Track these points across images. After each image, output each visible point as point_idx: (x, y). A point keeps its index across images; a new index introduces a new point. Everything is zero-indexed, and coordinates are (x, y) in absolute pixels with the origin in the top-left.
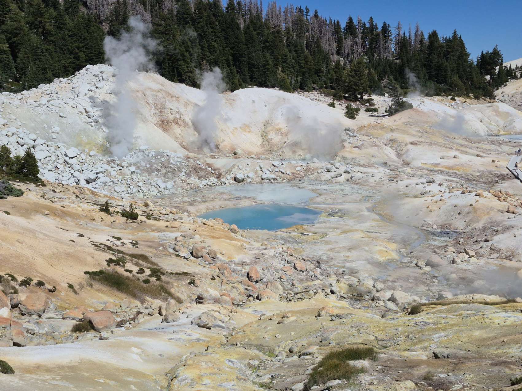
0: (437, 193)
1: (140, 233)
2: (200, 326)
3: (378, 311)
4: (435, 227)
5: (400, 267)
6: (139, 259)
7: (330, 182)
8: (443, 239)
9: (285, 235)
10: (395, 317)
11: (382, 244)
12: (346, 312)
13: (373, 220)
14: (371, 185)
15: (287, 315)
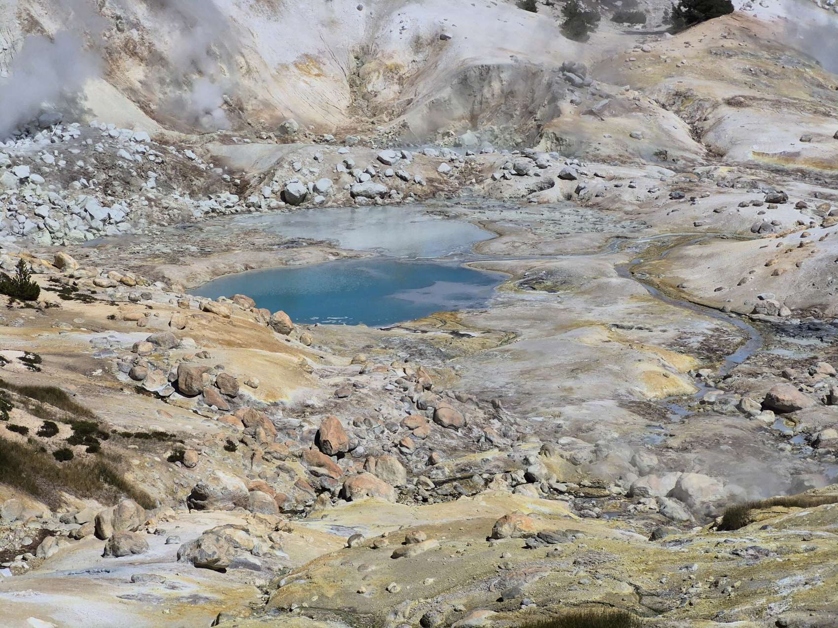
0: (792, 227)
1: (46, 334)
2: (198, 565)
3: (643, 522)
4: (786, 312)
5: (699, 415)
6: (43, 399)
7: (524, 201)
8: (804, 342)
9: (411, 337)
10: (685, 537)
11: (654, 356)
12: (563, 525)
13: (632, 296)
14: (629, 208)
15: (417, 536)
